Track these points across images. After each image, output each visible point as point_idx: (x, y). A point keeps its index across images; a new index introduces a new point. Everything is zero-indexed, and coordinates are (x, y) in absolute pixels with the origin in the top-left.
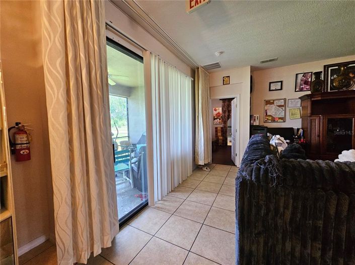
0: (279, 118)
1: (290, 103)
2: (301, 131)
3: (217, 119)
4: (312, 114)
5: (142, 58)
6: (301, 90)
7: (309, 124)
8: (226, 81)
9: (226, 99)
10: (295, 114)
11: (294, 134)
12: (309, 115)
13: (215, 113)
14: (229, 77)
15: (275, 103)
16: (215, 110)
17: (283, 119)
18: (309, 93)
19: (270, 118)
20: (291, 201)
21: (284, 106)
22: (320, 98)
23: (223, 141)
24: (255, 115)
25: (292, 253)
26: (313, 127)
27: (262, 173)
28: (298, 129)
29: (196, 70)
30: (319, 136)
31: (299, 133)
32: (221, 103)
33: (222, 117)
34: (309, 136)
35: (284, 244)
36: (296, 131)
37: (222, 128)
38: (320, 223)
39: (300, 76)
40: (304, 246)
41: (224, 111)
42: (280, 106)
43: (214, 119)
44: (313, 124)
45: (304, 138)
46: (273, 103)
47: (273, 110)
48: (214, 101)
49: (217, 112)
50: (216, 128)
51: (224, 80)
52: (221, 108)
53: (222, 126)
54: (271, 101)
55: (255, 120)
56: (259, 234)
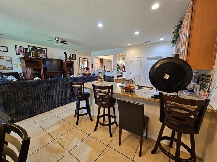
0: (9, 67)
1: (14, 60)
2: (22, 74)
4: (26, 66)
6: (19, 54)
7: (26, 71)
10: (18, 66)
11: (19, 76)
12: (25, 67)
15: (4, 59)
17: (12, 68)
18: (23, 56)
19: (2, 67)
20: (22, 92)
21: (11, 61)
22: (28, 60)
25: (25, 107)
26: (27, 72)
28: (21, 73)
30: (30, 76)
31: (22, 75)
34: (26, 76)
35: (22, 105)
36: (20, 74)
38: (31, 95)
39: (18, 47)
40: (28, 103)
42: (8, 61)
44: (27, 71)
45: (24, 77)
46: (3, 59)
47: (4, 62)
54: (1, 57)
56: (13, 107)
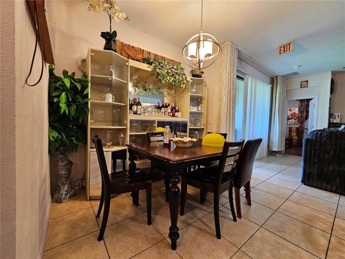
3: (291, 119)
5: (243, 79)
8: (304, 84)
9: (304, 100)
13: (289, 113)
14: (307, 81)
16: (290, 110)
23: (298, 140)
24: (335, 114)
25: (333, 170)
27: (318, 135)
29: (275, 79)
32: (298, 103)
33: (298, 117)
35: (329, 167)
37: (297, 128)
41: (301, 111)
43: (289, 119)
48: (290, 102)
49: (293, 112)
50: (290, 128)
51: (301, 84)
52: (298, 108)
53: (297, 126)
55: (335, 118)
56: (315, 163)
